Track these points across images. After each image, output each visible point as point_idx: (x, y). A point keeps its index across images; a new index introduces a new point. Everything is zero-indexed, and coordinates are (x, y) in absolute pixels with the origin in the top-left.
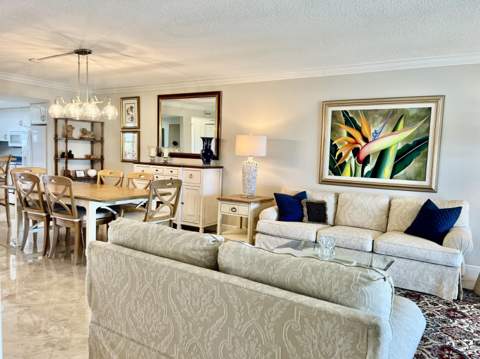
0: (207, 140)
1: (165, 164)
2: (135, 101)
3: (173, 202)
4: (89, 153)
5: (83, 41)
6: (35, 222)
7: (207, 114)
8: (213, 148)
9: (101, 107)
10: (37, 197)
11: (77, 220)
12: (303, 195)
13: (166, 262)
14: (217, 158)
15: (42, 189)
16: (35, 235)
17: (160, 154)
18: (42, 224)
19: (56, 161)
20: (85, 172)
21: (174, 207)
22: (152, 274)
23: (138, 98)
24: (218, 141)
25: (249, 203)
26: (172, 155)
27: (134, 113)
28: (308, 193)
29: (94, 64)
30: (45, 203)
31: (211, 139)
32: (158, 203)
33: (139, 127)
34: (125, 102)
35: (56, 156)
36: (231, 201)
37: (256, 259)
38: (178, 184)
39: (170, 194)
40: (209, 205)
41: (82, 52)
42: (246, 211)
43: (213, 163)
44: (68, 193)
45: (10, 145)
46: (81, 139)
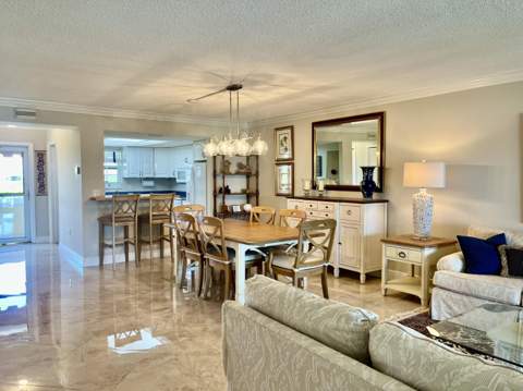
0: (367, 170)
1: (320, 199)
2: (289, 131)
3: (327, 245)
4: (245, 187)
5: (232, 77)
6: (192, 261)
7: (370, 136)
8: (375, 178)
9: (251, 143)
10: (192, 236)
11: (227, 263)
12: (501, 239)
13: (304, 341)
14: (380, 190)
15: (197, 229)
16: (193, 272)
17: (314, 187)
18: (197, 263)
19: (215, 197)
20: (242, 207)
21: (328, 250)
22: (288, 353)
23: (292, 128)
24: (382, 170)
25: (422, 247)
26: (328, 188)
27: (288, 144)
28: (509, 236)
29: (245, 98)
30: (199, 242)
31: (372, 168)
32: (311, 245)
33: (293, 159)
34: (279, 132)
35: (215, 191)
36: (399, 243)
37: (423, 360)
38: (331, 224)
39: (323, 235)
40: (371, 247)
41: (233, 88)
42: (418, 256)
43: (375, 196)
44: (218, 233)
45: (178, 181)
46: (237, 173)
